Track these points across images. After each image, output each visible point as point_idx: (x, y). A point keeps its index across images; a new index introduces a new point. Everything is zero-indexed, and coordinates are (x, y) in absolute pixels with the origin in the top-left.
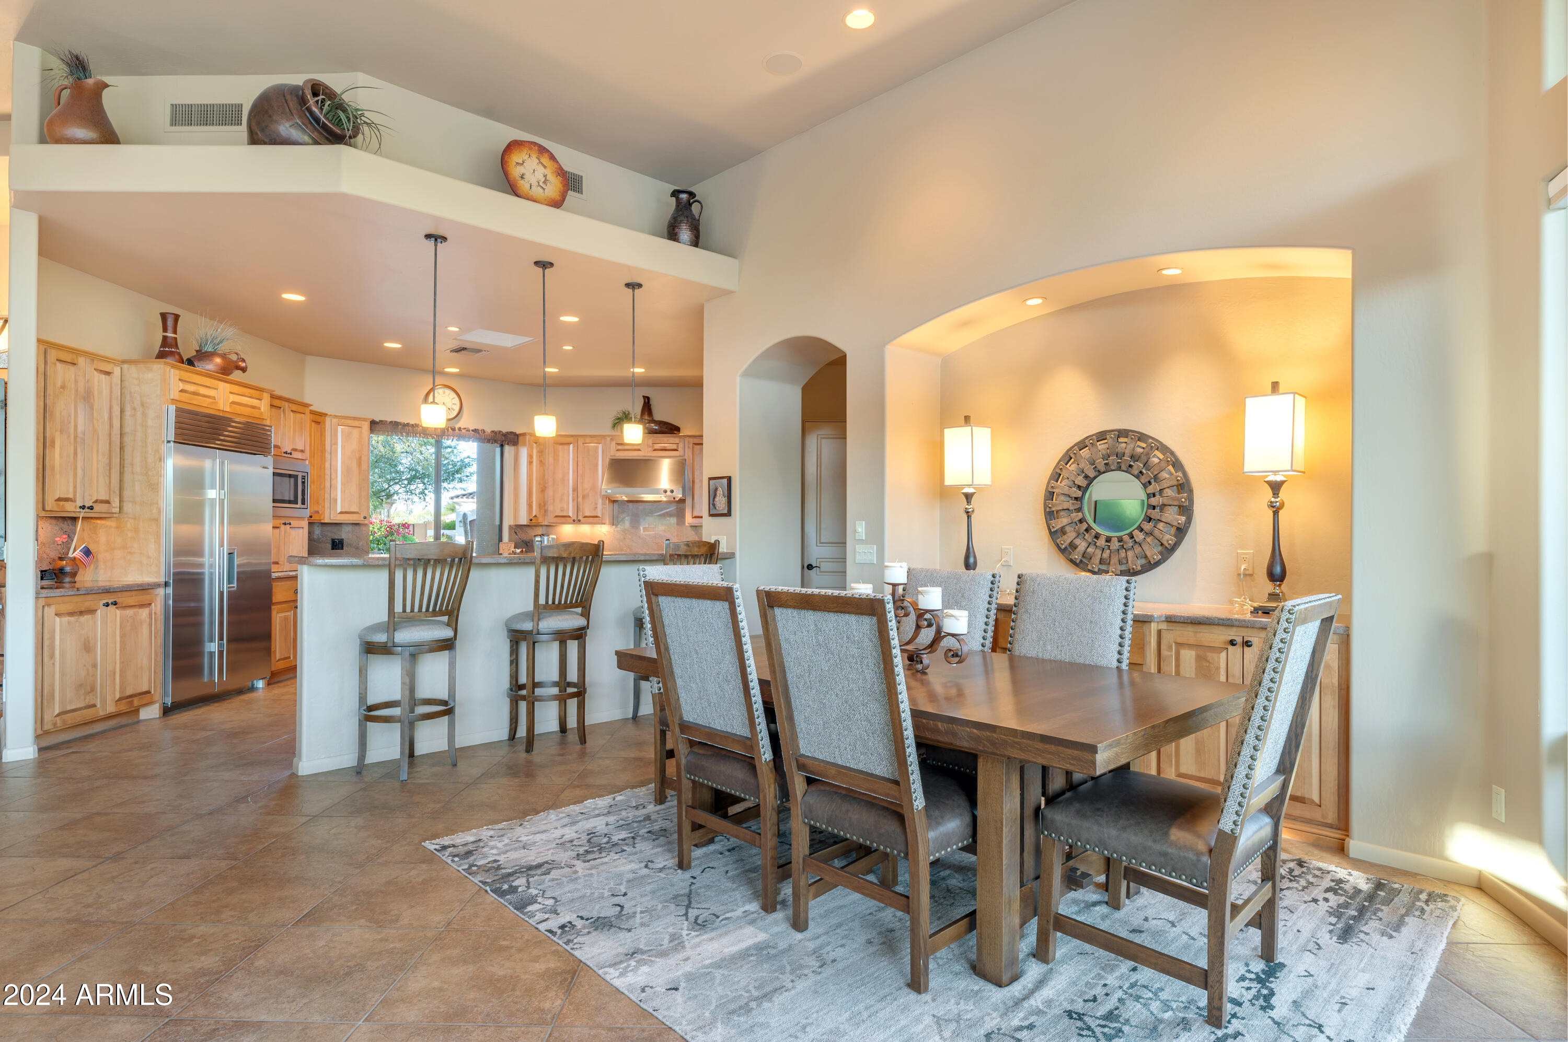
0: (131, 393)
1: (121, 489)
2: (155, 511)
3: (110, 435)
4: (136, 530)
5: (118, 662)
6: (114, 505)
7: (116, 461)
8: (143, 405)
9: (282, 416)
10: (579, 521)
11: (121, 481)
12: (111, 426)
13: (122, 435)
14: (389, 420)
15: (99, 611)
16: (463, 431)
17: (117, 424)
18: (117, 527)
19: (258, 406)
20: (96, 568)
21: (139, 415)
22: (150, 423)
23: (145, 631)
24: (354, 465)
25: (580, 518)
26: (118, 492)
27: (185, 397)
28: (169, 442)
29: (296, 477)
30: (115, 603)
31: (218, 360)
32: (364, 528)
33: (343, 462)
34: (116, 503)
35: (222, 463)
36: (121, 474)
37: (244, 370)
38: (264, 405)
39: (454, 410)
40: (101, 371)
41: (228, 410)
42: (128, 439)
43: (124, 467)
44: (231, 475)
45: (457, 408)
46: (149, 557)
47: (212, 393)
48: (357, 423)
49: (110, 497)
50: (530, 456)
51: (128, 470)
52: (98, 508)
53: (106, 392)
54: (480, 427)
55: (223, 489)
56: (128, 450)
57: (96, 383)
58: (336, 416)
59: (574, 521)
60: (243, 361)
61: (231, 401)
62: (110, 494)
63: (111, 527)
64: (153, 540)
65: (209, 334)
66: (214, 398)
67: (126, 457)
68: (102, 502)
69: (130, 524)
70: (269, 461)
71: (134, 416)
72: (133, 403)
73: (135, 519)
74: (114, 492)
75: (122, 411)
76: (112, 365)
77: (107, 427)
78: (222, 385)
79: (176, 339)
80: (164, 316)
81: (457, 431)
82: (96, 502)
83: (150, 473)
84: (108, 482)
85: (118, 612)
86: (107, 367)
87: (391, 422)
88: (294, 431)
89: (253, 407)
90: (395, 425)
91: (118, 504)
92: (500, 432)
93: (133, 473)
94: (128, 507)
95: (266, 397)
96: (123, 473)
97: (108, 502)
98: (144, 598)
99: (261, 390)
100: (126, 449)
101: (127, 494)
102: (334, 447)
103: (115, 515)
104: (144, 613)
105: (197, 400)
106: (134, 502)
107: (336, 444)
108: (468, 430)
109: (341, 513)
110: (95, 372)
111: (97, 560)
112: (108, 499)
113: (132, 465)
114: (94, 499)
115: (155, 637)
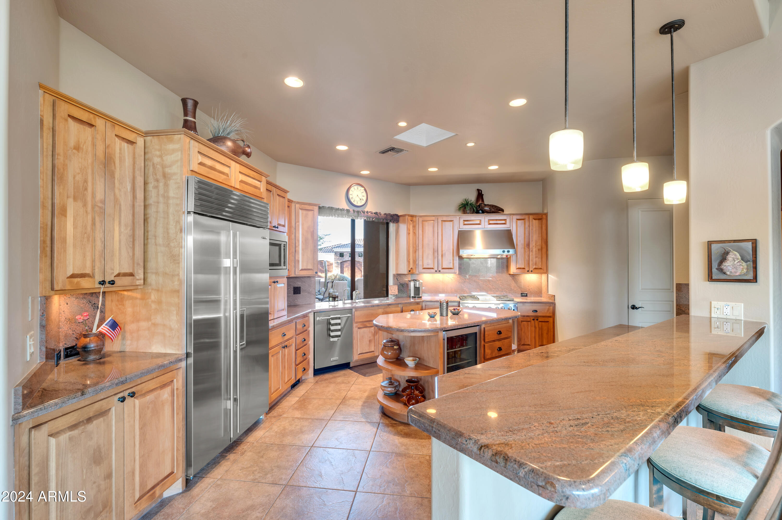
0: (153, 164)
1: (145, 261)
2: (176, 283)
3: (133, 206)
4: (159, 302)
5: (137, 458)
6: (137, 277)
7: (140, 232)
8: (165, 176)
9: (272, 198)
10: (440, 271)
11: (145, 252)
12: (134, 197)
13: (145, 207)
14: (327, 206)
15: (113, 409)
16: (369, 213)
17: (140, 195)
18: (142, 299)
19: (259, 186)
20: (124, 338)
21: (161, 185)
22: (171, 194)
23: (167, 410)
24: (309, 236)
25: (440, 269)
26: (142, 264)
27: (203, 170)
28: (189, 213)
29: (279, 245)
30: (132, 395)
31: (229, 144)
32: (313, 279)
33: (303, 234)
34: (140, 275)
35: (235, 236)
36: (145, 245)
37: (248, 155)
38: (262, 186)
39: (363, 200)
40: (123, 139)
41: (238, 186)
42: (151, 211)
43: (147, 239)
44: (242, 245)
45: (365, 199)
46: (171, 329)
47: (226, 170)
48: (310, 208)
49: (133, 269)
50: (408, 229)
51: (151, 241)
52: (119, 281)
53: (128, 162)
54: (378, 211)
55: (236, 258)
56: (152, 221)
57: (118, 151)
58: (298, 203)
59: (436, 271)
60: (249, 147)
61: (240, 180)
62: (134, 266)
63: (136, 298)
64: (175, 312)
65: (221, 126)
66: (227, 175)
67: (149, 229)
68: (125, 275)
69: (153, 297)
70: (266, 233)
71: (156, 187)
72: (156, 175)
73: (158, 290)
74: (138, 264)
75: (145, 183)
76: (135, 135)
77: (130, 197)
78: (233, 164)
79: (195, 123)
80: (184, 101)
81: (366, 213)
82: (118, 275)
83: (172, 244)
84: (131, 254)
85: (137, 402)
86: (131, 137)
87: (329, 207)
88: (279, 210)
89: (255, 187)
90: (331, 209)
91: (142, 276)
92: (389, 214)
93: (156, 245)
94: (152, 278)
95: (264, 179)
96: (147, 244)
97: (131, 275)
98: (165, 378)
99: (260, 174)
100: (149, 220)
101: (151, 265)
102: (297, 224)
103: (139, 287)
104: (166, 394)
105: (214, 175)
106: (157, 273)
107: (299, 222)
108: (372, 213)
109: (302, 270)
110: (117, 139)
111: (125, 332)
112: (131, 271)
113: (155, 236)
114: (116, 273)
115: (177, 414)
